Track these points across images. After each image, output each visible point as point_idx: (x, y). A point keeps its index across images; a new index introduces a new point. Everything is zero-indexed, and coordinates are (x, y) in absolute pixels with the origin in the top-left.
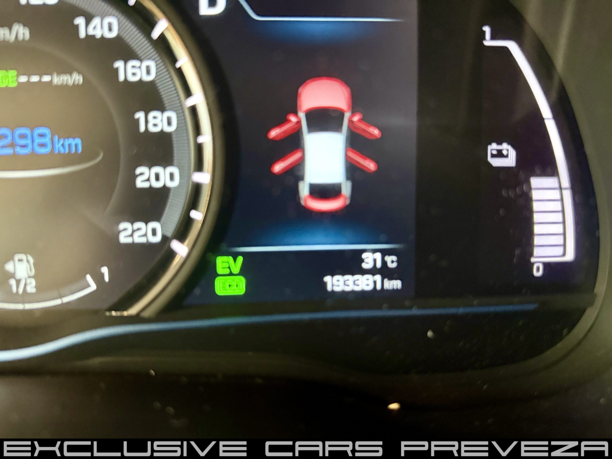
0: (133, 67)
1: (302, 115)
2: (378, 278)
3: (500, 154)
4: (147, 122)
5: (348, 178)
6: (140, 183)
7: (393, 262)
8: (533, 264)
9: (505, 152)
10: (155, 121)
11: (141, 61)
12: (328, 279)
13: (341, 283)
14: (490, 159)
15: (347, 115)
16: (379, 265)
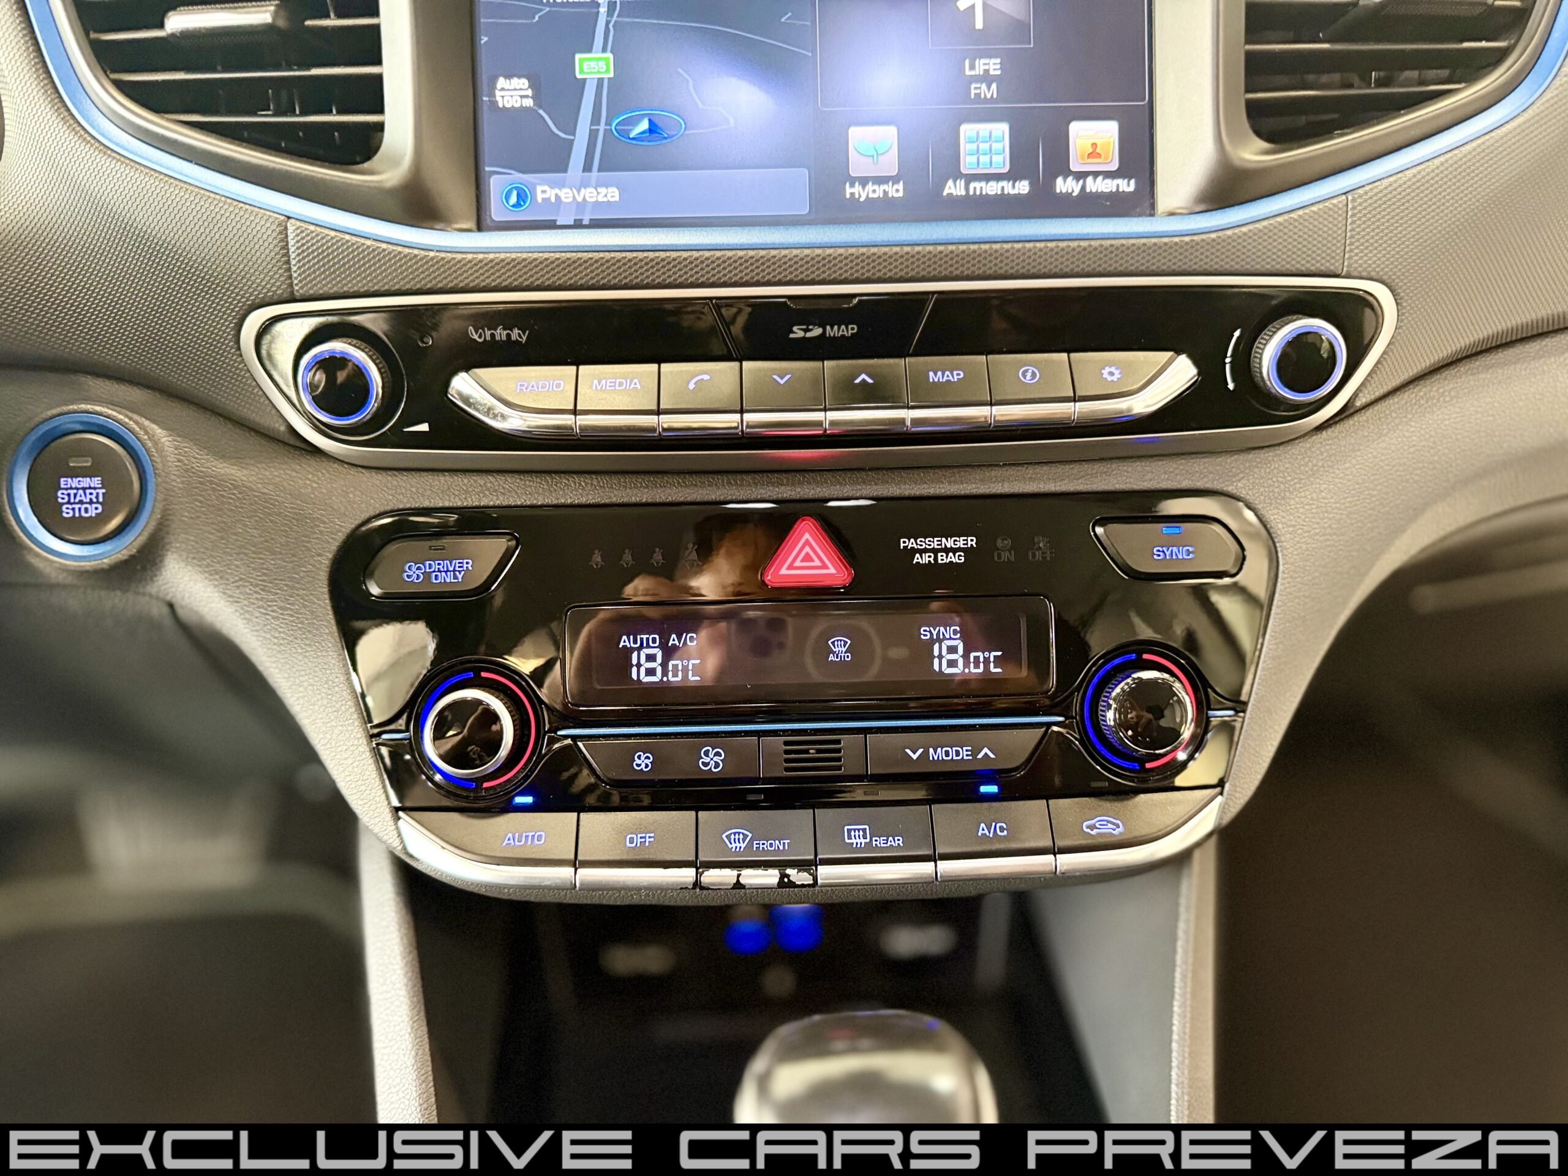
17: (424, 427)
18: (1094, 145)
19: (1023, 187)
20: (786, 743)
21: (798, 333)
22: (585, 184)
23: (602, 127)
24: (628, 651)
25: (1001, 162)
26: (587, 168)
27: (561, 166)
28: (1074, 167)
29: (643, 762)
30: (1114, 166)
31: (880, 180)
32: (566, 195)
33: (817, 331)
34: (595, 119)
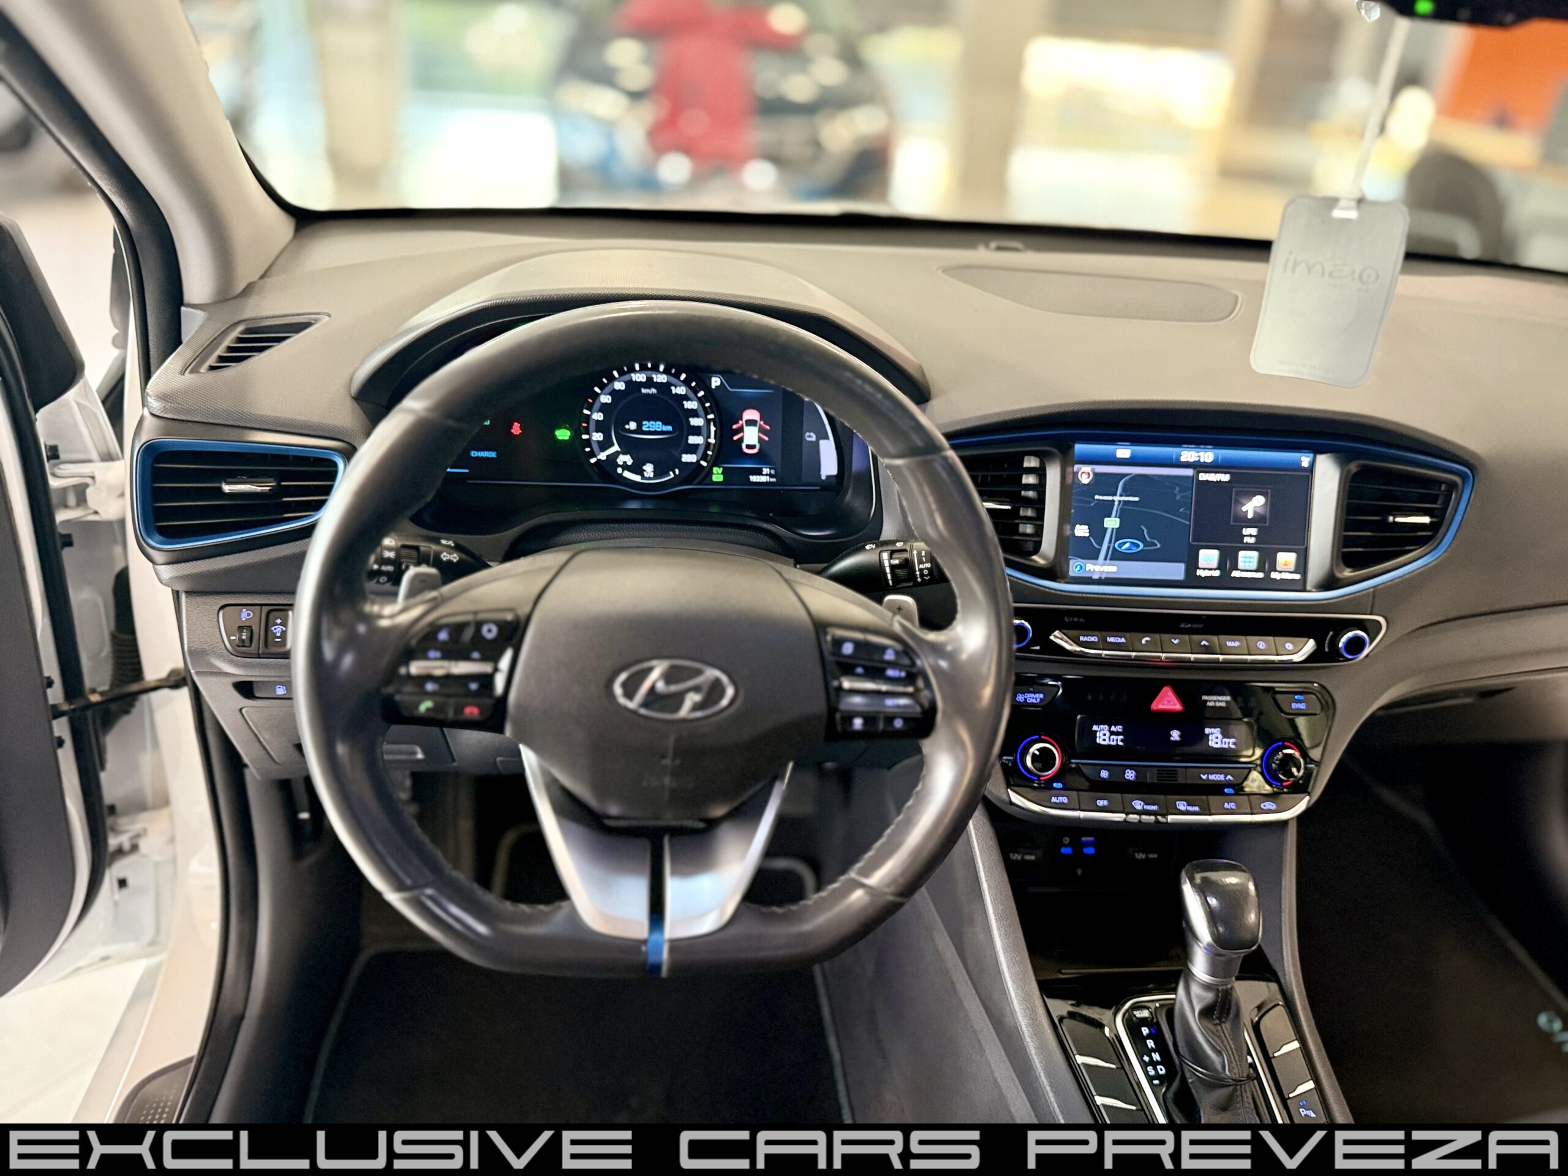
0: (689, 404)
1: (743, 421)
3: (810, 436)
4: (693, 421)
5: (758, 443)
6: (690, 442)
10: (696, 422)
11: (692, 402)
14: (805, 438)
15: (759, 422)
16: (768, 473)
17: (1038, 648)
18: (1286, 562)
19: (1260, 575)
20: (1158, 770)
21: (1182, 626)
22: (1104, 565)
23: (1112, 545)
24: (1096, 732)
25: (1254, 566)
26: (1106, 559)
27: (1096, 557)
28: (1278, 568)
29: (1104, 774)
30: (1292, 569)
31: (1210, 569)
32: (1097, 568)
33: (1189, 626)
34: (1110, 542)
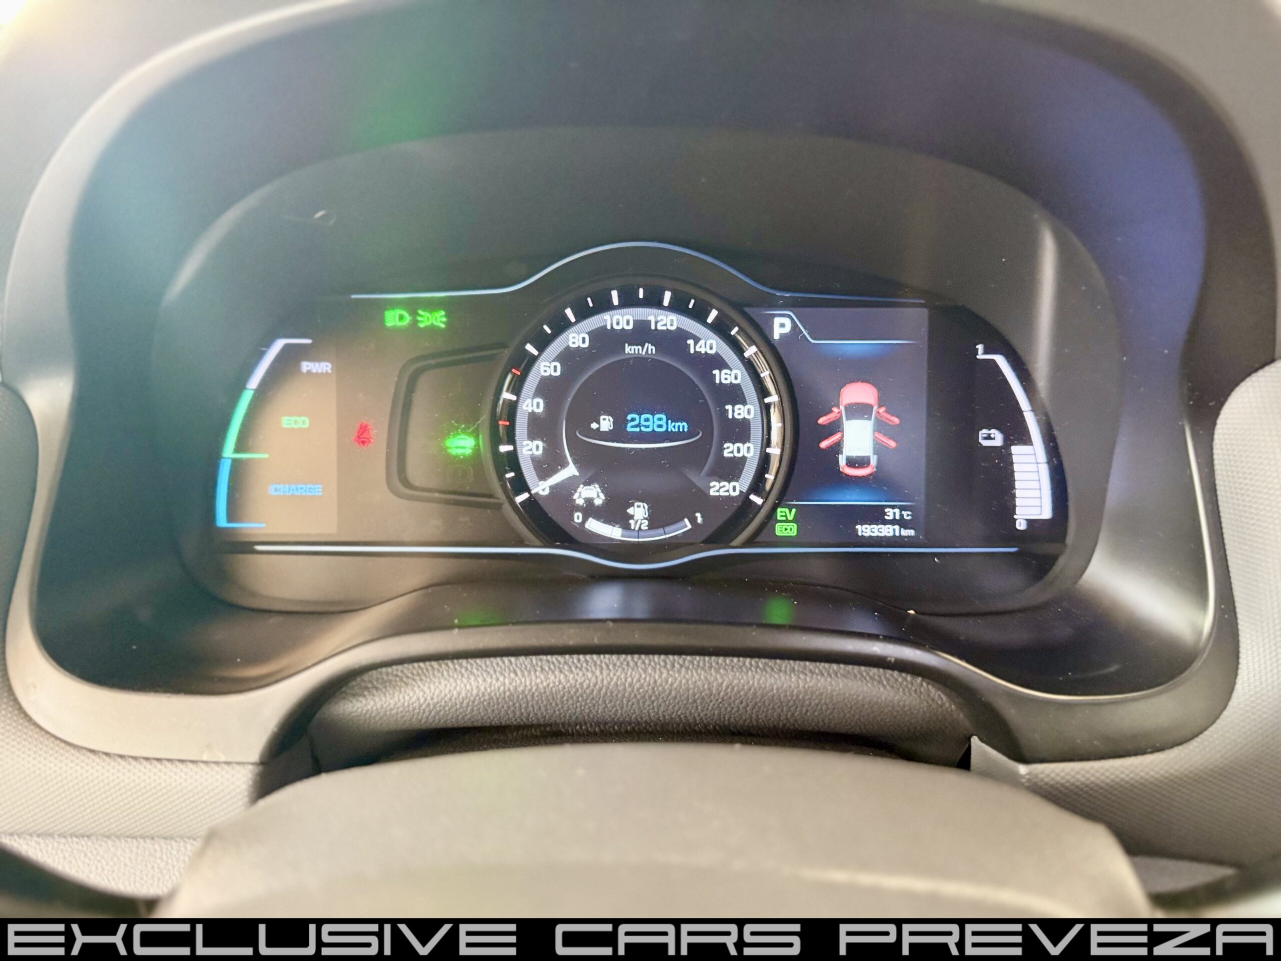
0: (726, 374)
1: (842, 408)
2: (897, 527)
3: (989, 438)
4: (733, 411)
5: (874, 454)
6: (726, 454)
7: (908, 515)
8: (1015, 520)
9: (992, 436)
10: (739, 412)
11: (731, 370)
12: (858, 527)
13: (868, 531)
14: (981, 441)
15: (875, 408)
16: (897, 517)
